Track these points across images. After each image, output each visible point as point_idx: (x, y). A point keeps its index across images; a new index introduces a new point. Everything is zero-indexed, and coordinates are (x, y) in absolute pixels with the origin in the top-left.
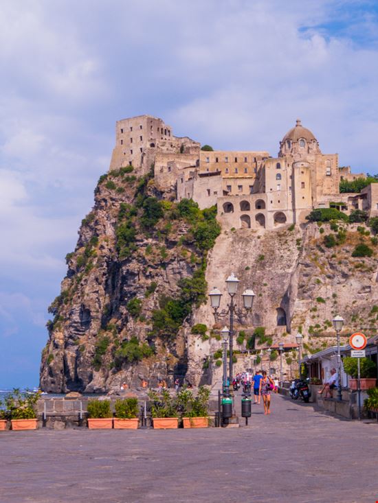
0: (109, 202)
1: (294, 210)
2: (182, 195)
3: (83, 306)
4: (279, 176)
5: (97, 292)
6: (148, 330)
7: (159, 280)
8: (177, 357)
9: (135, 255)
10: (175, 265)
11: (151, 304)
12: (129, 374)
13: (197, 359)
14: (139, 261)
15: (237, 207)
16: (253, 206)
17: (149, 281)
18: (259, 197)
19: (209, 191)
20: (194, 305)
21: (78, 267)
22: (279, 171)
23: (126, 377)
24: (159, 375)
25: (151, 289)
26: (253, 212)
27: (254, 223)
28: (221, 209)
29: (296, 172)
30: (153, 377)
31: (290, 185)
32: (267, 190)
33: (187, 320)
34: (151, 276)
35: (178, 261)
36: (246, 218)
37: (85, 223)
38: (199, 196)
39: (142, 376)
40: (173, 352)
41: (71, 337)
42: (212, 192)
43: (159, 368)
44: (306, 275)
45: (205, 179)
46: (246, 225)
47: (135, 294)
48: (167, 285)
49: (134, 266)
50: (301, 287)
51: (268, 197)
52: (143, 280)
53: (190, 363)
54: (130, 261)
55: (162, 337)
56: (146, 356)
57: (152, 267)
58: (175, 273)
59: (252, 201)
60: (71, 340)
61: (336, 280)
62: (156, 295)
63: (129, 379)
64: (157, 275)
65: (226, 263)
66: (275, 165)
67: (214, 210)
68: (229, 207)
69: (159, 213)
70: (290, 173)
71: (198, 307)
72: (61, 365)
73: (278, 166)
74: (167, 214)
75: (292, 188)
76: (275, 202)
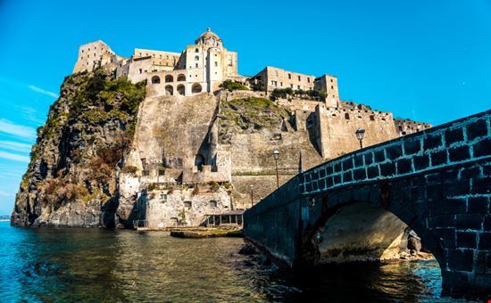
0: (69, 92)
1: (208, 82)
2: (119, 74)
3: (43, 160)
4: (197, 58)
5: (53, 150)
6: (86, 173)
7: (98, 135)
8: (110, 195)
9: (80, 117)
10: (111, 123)
11: (90, 153)
12: (67, 210)
13: (127, 196)
14: (83, 122)
15: (163, 80)
16: (175, 78)
17: (89, 136)
18: (181, 72)
19: (141, 70)
20: (125, 152)
21: (43, 136)
22: (197, 54)
23: (65, 212)
24: (93, 211)
25: (91, 141)
26: (175, 84)
27: (175, 91)
28: (150, 81)
29: (211, 54)
30: (89, 212)
31: (205, 64)
32: (188, 67)
33: (119, 165)
34: (90, 132)
35: (114, 121)
36: (170, 89)
37: (52, 108)
38: (133, 74)
39: (79, 212)
40: (106, 192)
41: (33, 183)
42: (143, 71)
43: (94, 205)
44: (224, 126)
45: (138, 62)
46: (169, 93)
47: (78, 146)
48: (103, 140)
49: (79, 125)
50: (220, 134)
51: (188, 73)
52: (85, 135)
53: (121, 199)
54: (76, 122)
55: (97, 179)
56: (83, 194)
57: (93, 125)
58: (110, 130)
59: (175, 75)
60: (33, 186)
61: (249, 129)
62: (94, 146)
63: (67, 214)
64: (96, 131)
65: (153, 119)
66: (194, 50)
67: (145, 83)
68: (156, 80)
69: (101, 87)
70: (206, 55)
71: (128, 153)
72: (25, 204)
73: (197, 51)
74: (106, 88)
75: (208, 67)
76: (193, 76)
